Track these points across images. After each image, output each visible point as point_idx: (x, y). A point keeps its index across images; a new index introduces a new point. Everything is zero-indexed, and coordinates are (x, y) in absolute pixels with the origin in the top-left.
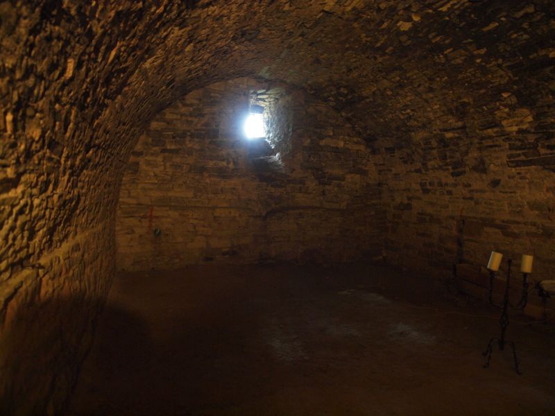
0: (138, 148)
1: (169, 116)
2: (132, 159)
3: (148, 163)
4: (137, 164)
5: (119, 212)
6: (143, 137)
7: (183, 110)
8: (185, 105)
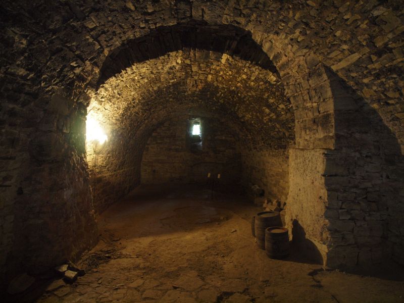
0: (148, 142)
1: (158, 131)
2: (147, 146)
3: (152, 147)
4: (148, 148)
5: (142, 164)
6: (150, 139)
7: (163, 129)
8: (164, 127)
